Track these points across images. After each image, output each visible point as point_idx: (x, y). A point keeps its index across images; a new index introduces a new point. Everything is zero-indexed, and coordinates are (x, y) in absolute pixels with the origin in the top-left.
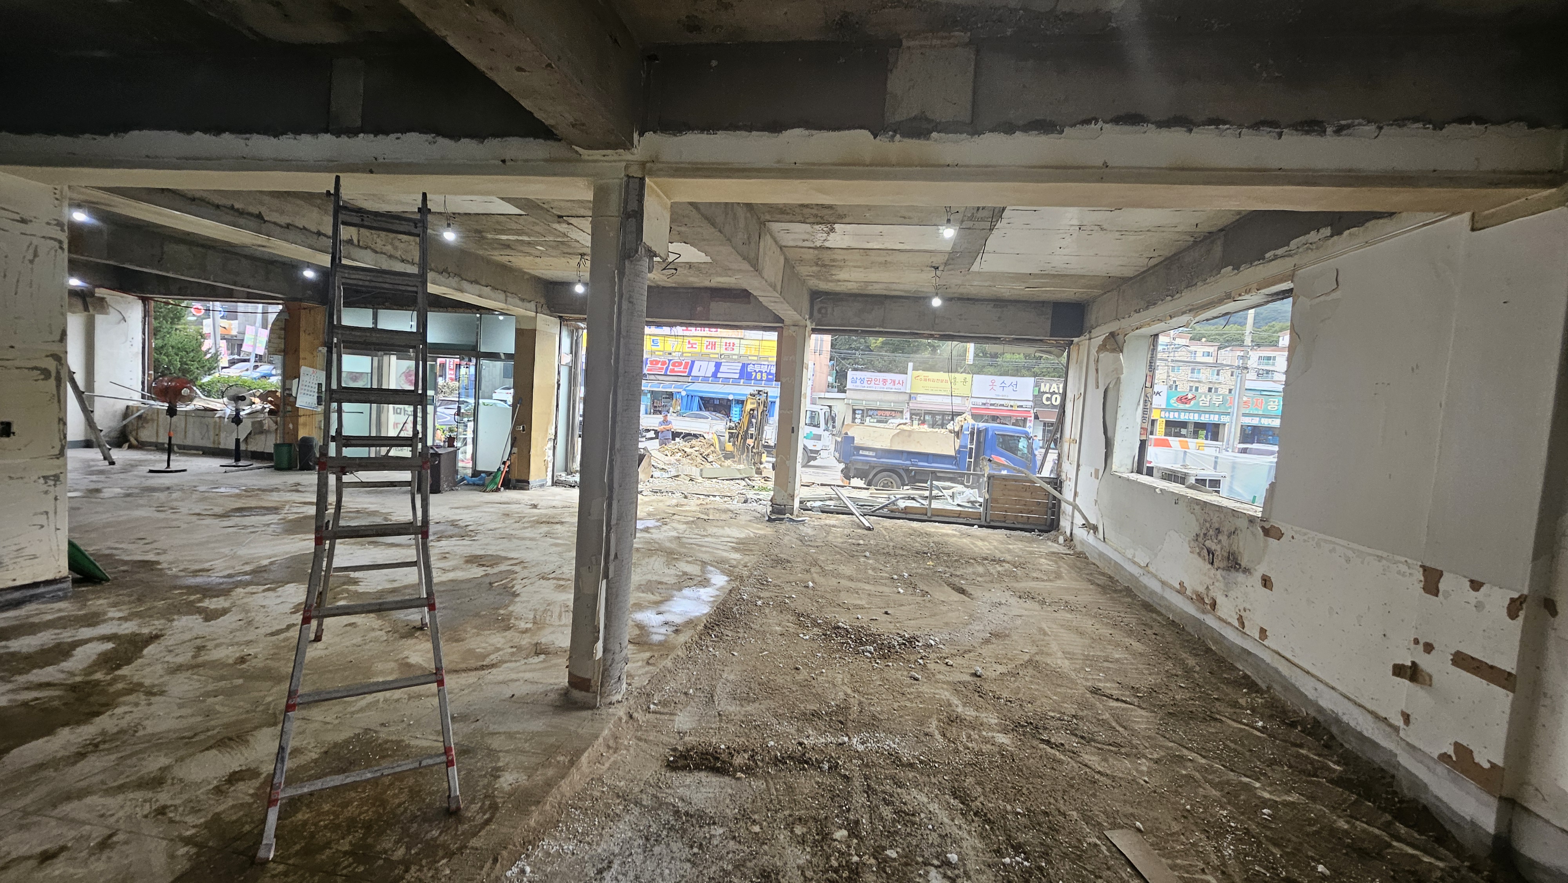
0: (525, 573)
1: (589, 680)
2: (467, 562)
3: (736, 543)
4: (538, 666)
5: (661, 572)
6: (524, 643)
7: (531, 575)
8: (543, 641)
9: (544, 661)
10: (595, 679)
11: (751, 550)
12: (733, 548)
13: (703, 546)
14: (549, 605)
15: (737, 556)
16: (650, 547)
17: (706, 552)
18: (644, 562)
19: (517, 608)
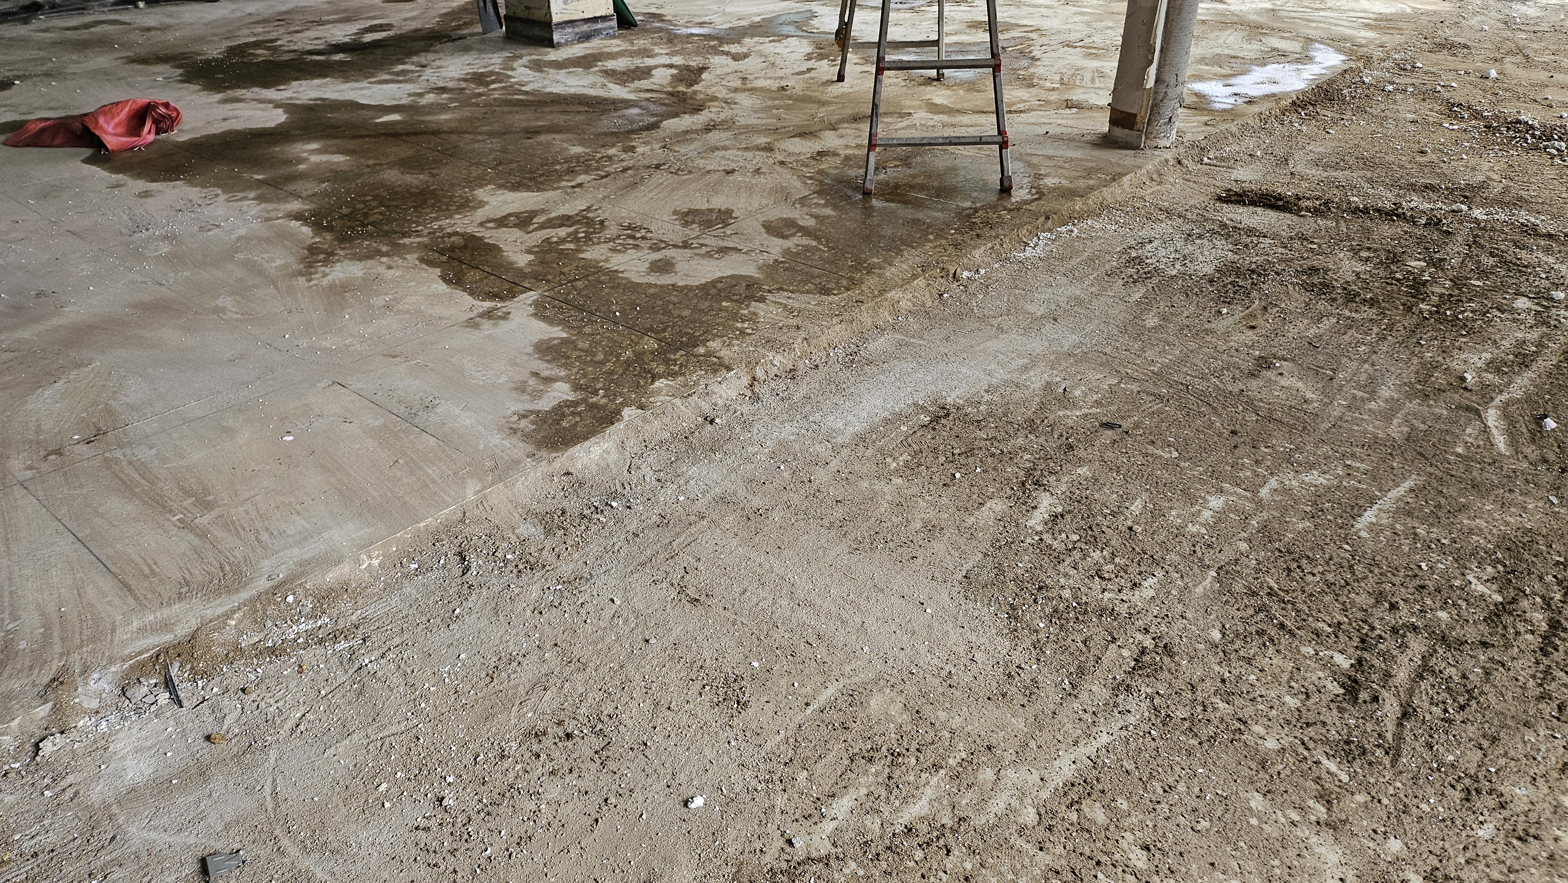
0: (1045, 40)
1: (1135, 115)
2: (970, 27)
3: (1376, 20)
4: (1071, 116)
5: (1237, 47)
6: (1052, 98)
7: (1051, 43)
8: (1074, 98)
9: (1077, 113)
10: (1143, 114)
11: (1400, 29)
12: (1367, 25)
13: (1313, 21)
14: (1077, 70)
15: (1370, 34)
16: (1223, 20)
17: (1316, 28)
18: (1211, 36)
19: (1039, 70)
